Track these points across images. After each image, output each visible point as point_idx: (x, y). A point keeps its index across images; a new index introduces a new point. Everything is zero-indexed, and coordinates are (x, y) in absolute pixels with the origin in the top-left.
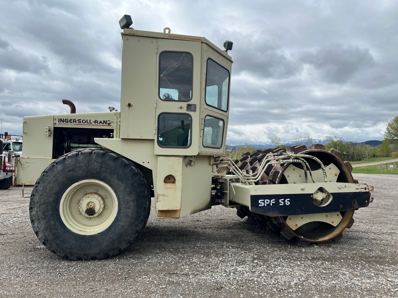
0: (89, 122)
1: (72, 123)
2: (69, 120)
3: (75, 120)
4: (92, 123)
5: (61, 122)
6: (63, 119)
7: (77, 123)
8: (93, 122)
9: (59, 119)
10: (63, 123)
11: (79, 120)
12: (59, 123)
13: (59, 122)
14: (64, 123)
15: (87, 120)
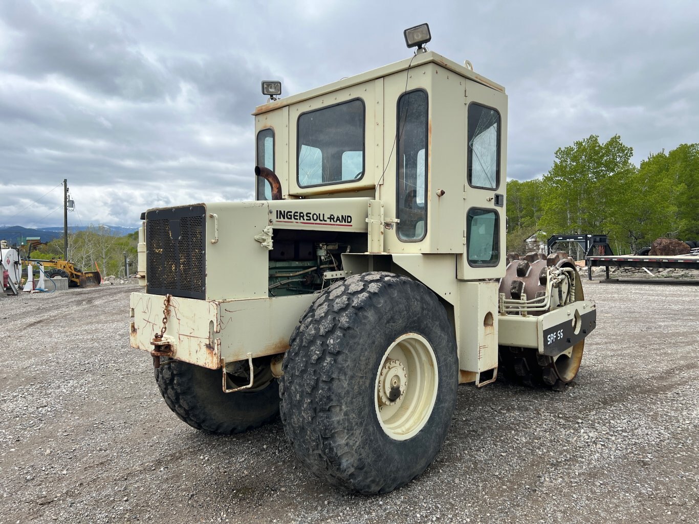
0: (322, 218)
1: (297, 219)
2: (292, 214)
3: (302, 213)
4: (326, 221)
5: (280, 218)
6: (284, 212)
7: (305, 219)
8: (328, 218)
9: (277, 211)
10: (284, 220)
11: (308, 215)
12: (279, 220)
13: (277, 218)
14: (286, 220)
15: (319, 214)
